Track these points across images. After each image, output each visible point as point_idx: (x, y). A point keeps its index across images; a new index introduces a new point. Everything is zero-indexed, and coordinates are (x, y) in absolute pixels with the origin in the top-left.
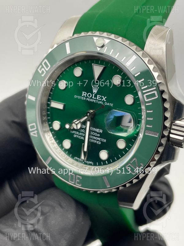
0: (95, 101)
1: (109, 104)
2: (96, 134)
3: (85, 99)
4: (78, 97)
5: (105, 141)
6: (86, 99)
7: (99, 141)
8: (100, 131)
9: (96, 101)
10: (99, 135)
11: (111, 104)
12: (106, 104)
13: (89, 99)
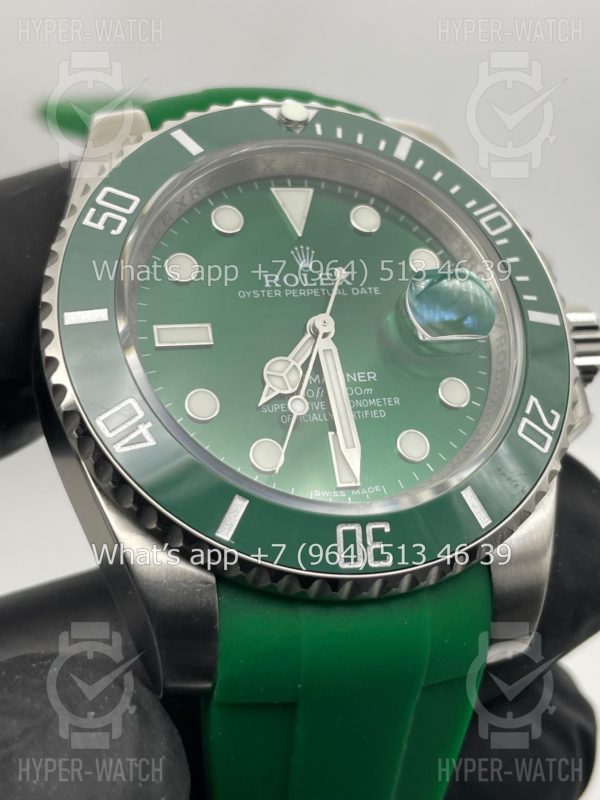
0: (315, 292)
1: (368, 291)
2: (359, 391)
3: (278, 293)
4: (252, 294)
5: (397, 401)
6: (283, 294)
7: (378, 408)
8: (369, 378)
9: (321, 293)
10: (369, 390)
11: (373, 290)
12: (355, 291)
13: (294, 293)
